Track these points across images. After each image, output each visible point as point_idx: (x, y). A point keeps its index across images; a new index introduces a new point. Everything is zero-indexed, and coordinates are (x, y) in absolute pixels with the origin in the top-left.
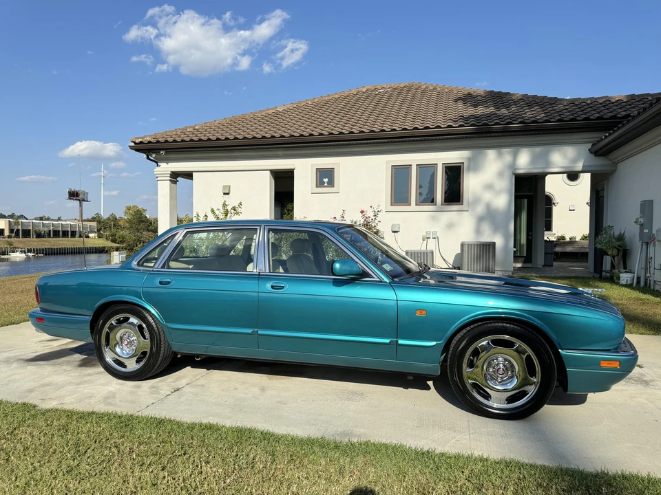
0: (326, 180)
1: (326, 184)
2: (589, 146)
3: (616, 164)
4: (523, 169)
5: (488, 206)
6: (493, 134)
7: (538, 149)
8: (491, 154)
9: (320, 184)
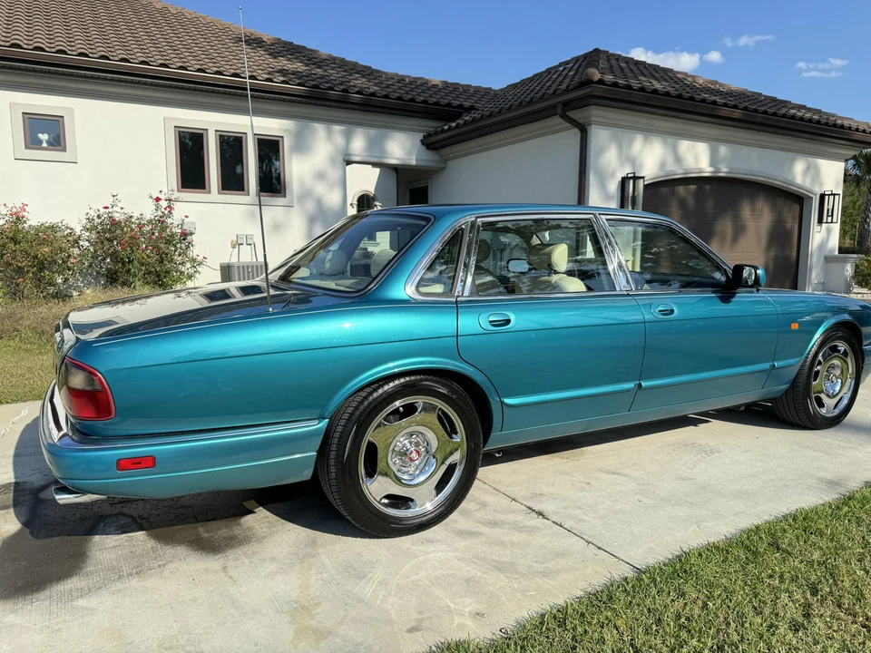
0: (44, 137)
1: (45, 145)
2: (420, 136)
3: (445, 161)
4: (359, 155)
5: (319, 202)
6: (328, 103)
7: (373, 132)
8: (320, 129)
9: (32, 142)
